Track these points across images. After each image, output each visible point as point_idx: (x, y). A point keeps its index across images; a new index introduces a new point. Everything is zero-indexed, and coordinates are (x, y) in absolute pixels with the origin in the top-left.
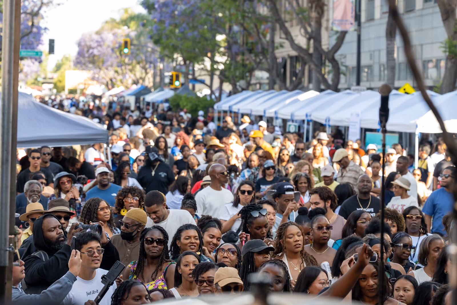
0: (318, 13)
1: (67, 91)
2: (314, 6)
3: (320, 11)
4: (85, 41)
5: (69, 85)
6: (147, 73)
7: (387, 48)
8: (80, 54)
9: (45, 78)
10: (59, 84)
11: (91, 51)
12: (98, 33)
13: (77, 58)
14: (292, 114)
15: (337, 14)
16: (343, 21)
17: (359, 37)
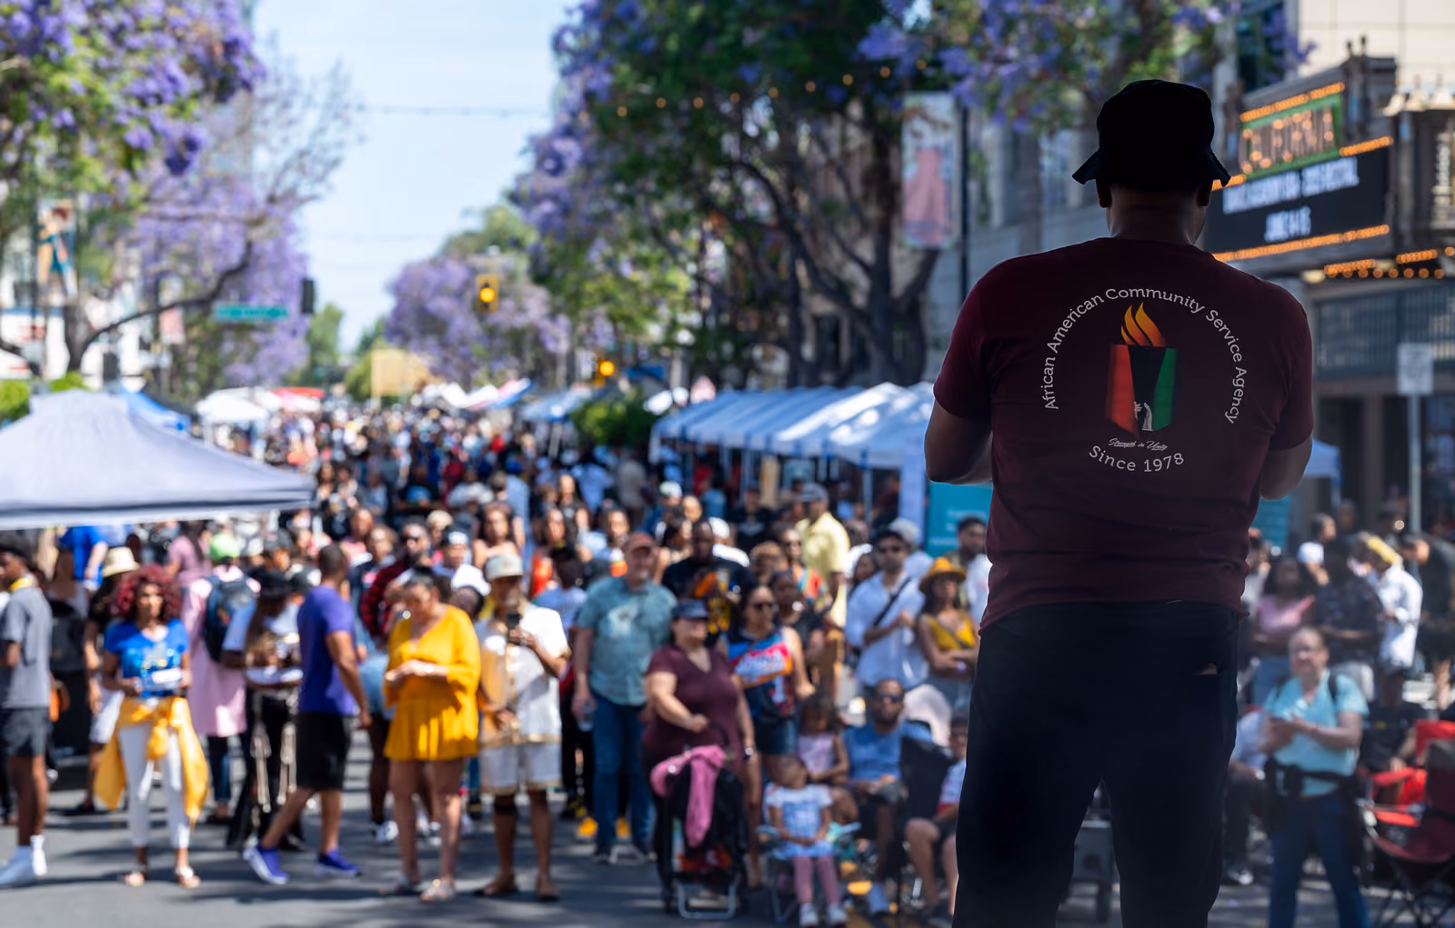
0: (884, 208)
1: (376, 399)
2: (873, 192)
3: (888, 202)
9: (331, 370)
13: (391, 322)
14: (798, 443)
15: (914, 208)
16: (927, 225)
17: (965, 262)
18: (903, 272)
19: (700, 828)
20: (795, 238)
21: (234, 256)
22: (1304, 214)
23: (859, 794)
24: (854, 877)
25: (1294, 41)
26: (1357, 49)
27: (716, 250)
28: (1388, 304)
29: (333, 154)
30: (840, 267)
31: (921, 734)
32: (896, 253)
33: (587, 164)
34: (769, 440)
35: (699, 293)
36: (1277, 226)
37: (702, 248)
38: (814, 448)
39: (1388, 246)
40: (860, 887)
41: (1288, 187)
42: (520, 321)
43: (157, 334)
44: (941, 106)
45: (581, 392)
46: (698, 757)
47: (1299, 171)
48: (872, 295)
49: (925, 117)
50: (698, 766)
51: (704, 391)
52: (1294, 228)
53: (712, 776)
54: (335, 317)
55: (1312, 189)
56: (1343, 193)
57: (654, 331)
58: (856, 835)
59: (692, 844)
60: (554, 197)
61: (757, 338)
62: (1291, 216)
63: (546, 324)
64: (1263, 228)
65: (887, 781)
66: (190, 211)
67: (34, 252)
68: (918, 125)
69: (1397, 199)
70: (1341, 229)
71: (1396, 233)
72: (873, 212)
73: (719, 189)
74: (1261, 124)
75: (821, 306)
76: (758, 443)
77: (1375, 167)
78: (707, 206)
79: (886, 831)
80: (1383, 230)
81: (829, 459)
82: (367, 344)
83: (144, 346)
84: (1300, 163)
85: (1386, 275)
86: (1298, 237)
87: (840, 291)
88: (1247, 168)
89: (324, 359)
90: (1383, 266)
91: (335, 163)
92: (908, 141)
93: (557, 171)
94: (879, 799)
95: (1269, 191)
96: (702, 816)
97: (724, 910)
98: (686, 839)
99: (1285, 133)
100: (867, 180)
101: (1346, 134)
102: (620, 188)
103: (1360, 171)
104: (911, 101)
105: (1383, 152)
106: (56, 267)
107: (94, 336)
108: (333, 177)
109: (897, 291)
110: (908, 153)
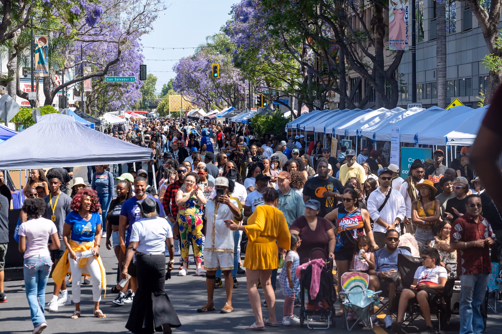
0: (380, 34)
2: (375, 28)
3: (382, 32)
4: (183, 68)
9: (151, 103)
12: (193, 58)
13: (175, 83)
14: (346, 131)
15: (393, 34)
16: (398, 41)
17: (414, 56)
18: (388, 61)
19: (315, 292)
20: (344, 47)
21: (113, 57)
23: (380, 278)
24: (378, 312)
27: (310, 52)
29: (154, 14)
30: (361, 59)
31: (406, 253)
32: (386, 53)
33: (257, 18)
34: (333, 130)
35: (303, 69)
37: (305, 51)
38: (353, 133)
40: (382, 316)
42: (229, 82)
43: (82, 89)
45: (254, 111)
46: (314, 263)
48: (374, 70)
50: (315, 267)
51: (305, 109)
53: (320, 271)
54: (154, 81)
57: (285, 86)
58: (380, 295)
59: (312, 299)
60: (243, 31)
61: (328, 88)
63: (240, 83)
65: (392, 272)
66: (95, 38)
67: (33, 56)
72: (375, 36)
73: (312, 27)
75: (353, 74)
76: (329, 131)
78: (307, 34)
79: (392, 294)
81: (359, 138)
82: (165, 92)
83: (76, 93)
87: (362, 68)
89: (148, 98)
91: (154, 18)
92: (391, 6)
93: (244, 21)
94: (390, 280)
96: (316, 287)
97: (326, 326)
98: (309, 297)
100: (372, 23)
102: (271, 27)
106: (41, 61)
108: (153, 24)
109: (386, 68)
110: (391, 12)
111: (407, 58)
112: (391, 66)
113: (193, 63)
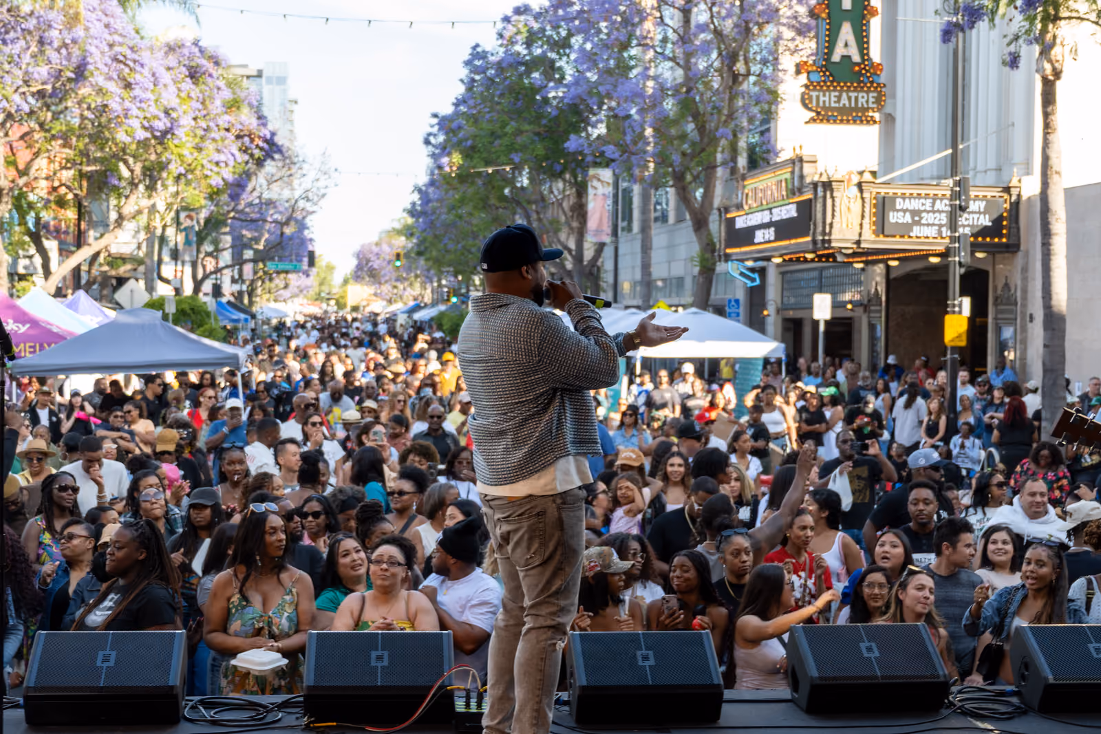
0: (580, 223)
1: (348, 309)
2: (575, 215)
3: (582, 220)
4: (364, 255)
5: (350, 302)
6: (425, 289)
7: (642, 262)
8: (359, 267)
9: (328, 294)
10: (341, 300)
11: (370, 264)
12: (377, 244)
13: (356, 272)
15: (592, 224)
16: (598, 231)
17: (616, 249)
18: (588, 254)
21: (275, 238)
22: (772, 229)
25: (774, 147)
26: (798, 151)
28: (815, 274)
29: (323, 191)
32: (586, 245)
33: (441, 199)
36: (760, 236)
39: (811, 247)
41: (764, 217)
43: (241, 275)
44: (606, 174)
47: (770, 209)
48: (575, 266)
49: (599, 180)
52: (767, 237)
54: (330, 268)
55: (775, 218)
56: (790, 221)
62: (766, 231)
64: (753, 236)
68: (595, 183)
69: (815, 225)
70: (790, 239)
71: (814, 242)
72: (575, 224)
74: (753, 186)
77: (806, 208)
80: (809, 239)
82: (346, 282)
83: (234, 281)
84: (770, 206)
85: (813, 260)
86: (769, 242)
88: (746, 207)
89: (325, 289)
90: (810, 256)
91: (323, 196)
92: (591, 191)
95: (756, 219)
99: (764, 191)
100: (573, 210)
101: (792, 192)
103: (798, 210)
104: (592, 172)
105: (810, 200)
107: (206, 277)
108: (322, 203)
109: (585, 263)
110: (590, 197)
111: (608, 252)
112: (589, 262)
113: (375, 249)
